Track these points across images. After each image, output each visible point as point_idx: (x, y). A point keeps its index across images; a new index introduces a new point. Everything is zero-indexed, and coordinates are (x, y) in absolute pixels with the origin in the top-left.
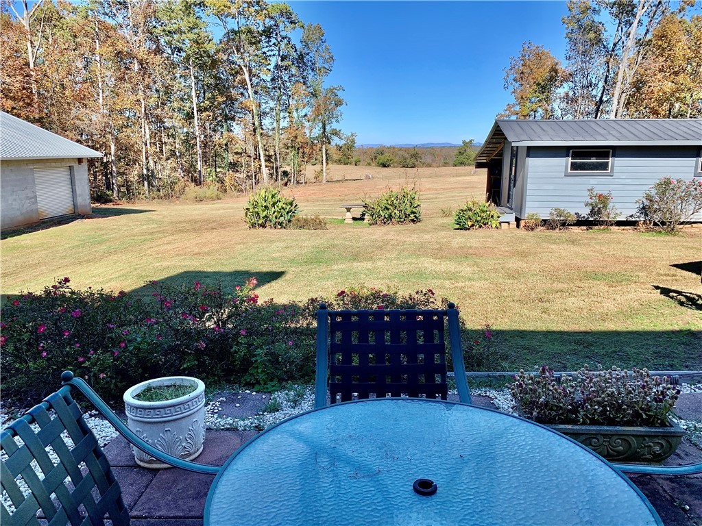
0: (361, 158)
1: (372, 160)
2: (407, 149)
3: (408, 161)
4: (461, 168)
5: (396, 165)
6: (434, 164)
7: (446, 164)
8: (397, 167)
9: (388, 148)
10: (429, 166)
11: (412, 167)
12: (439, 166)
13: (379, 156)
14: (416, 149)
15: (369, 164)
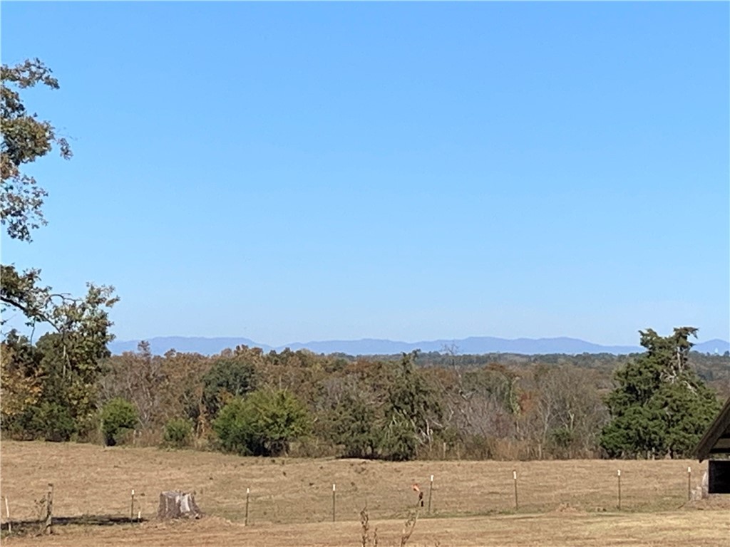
0: (139, 405)
1: (195, 414)
2: (370, 369)
3: (376, 425)
4: (639, 464)
5: (315, 443)
6: (505, 445)
7: (563, 446)
8: (322, 454)
9: (274, 358)
10: (482, 450)
11: (396, 458)
12: (532, 456)
13: (232, 401)
14: (415, 368)
15: (178, 439)
